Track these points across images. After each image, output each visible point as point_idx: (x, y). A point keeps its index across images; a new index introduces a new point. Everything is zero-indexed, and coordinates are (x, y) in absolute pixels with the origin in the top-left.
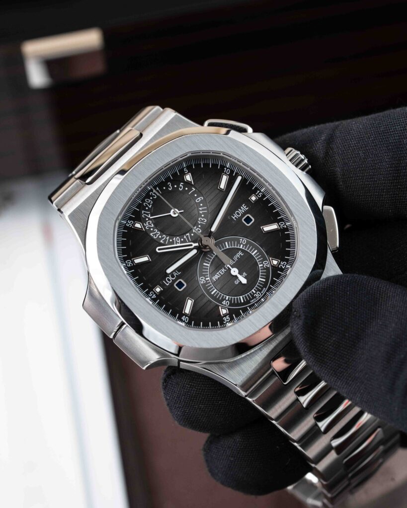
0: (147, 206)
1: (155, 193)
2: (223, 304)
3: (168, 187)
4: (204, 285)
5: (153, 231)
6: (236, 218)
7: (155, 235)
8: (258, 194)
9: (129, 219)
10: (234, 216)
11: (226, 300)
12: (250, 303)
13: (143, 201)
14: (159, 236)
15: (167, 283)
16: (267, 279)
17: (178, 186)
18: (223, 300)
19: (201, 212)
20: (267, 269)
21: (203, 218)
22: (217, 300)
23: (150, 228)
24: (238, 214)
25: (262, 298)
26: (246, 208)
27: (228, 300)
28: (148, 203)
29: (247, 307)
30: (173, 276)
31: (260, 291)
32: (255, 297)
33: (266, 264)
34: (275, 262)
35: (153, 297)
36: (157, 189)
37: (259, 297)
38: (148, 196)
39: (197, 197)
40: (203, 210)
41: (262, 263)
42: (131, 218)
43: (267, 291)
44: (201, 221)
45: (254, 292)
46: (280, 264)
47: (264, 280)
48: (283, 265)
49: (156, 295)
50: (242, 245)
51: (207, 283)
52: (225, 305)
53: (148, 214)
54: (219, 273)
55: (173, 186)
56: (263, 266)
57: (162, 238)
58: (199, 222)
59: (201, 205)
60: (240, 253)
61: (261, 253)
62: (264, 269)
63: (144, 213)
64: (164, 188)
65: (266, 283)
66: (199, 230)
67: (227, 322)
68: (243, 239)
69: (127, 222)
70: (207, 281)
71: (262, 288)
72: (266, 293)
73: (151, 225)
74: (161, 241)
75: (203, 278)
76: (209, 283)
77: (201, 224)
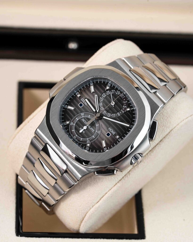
0: (117, 92)
1: (122, 95)
2: (71, 122)
3: (125, 101)
4: (80, 115)
5: (105, 94)
6: (109, 129)
7: (104, 95)
8: (120, 139)
9: (111, 84)
10: (110, 128)
11: (73, 124)
12: (71, 134)
13: (119, 90)
14: (103, 97)
15: (82, 100)
16: (81, 142)
17: (125, 105)
18: (73, 123)
19: (113, 115)
20: (86, 142)
21: (110, 115)
22: (73, 120)
23: (107, 93)
24: (111, 130)
25: (73, 139)
26: (114, 134)
27: (73, 125)
28: (118, 93)
29: (70, 133)
30: (85, 102)
31: (76, 139)
32: (74, 136)
33: (88, 141)
34: (88, 145)
35: (76, 93)
36: (124, 97)
37: (74, 138)
38: (121, 93)
39: (120, 113)
40: (114, 116)
41: (88, 140)
42: (111, 85)
43: (76, 141)
44: (109, 115)
45: (76, 136)
46: (88, 147)
47: (81, 140)
48: (87, 149)
49: (77, 95)
50: (97, 131)
51: (81, 116)
52: (71, 123)
53: (113, 92)
54: (85, 121)
55: (125, 103)
56: (87, 140)
57: (102, 98)
58: (108, 114)
59: (116, 115)
60: (93, 131)
61: (93, 139)
62: (86, 141)
63: (114, 91)
64: (124, 100)
65: (80, 141)
66: (105, 113)
67: (63, 124)
68: (100, 132)
69: (110, 84)
70: (82, 116)
71: (77, 139)
72: (75, 141)
73: (108, 93)
74: (101, 98)
75: (83, 114)
76: (81, 117)
77: (107, 114)
